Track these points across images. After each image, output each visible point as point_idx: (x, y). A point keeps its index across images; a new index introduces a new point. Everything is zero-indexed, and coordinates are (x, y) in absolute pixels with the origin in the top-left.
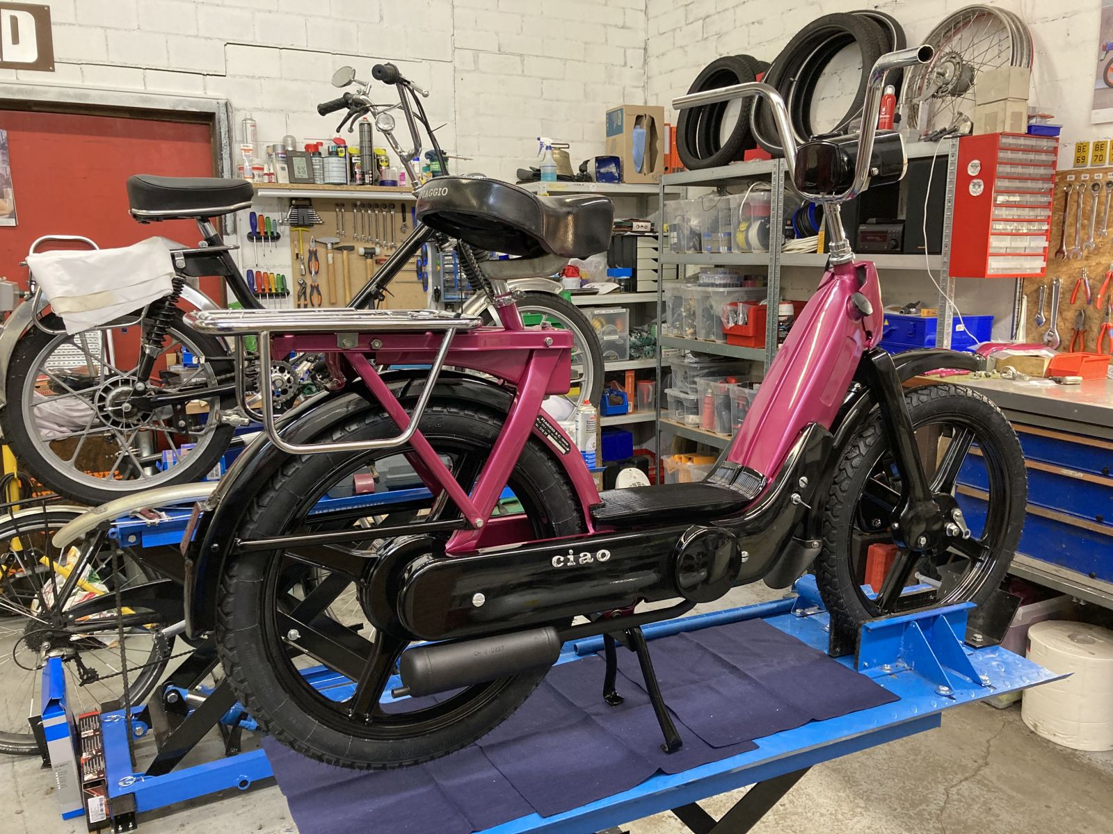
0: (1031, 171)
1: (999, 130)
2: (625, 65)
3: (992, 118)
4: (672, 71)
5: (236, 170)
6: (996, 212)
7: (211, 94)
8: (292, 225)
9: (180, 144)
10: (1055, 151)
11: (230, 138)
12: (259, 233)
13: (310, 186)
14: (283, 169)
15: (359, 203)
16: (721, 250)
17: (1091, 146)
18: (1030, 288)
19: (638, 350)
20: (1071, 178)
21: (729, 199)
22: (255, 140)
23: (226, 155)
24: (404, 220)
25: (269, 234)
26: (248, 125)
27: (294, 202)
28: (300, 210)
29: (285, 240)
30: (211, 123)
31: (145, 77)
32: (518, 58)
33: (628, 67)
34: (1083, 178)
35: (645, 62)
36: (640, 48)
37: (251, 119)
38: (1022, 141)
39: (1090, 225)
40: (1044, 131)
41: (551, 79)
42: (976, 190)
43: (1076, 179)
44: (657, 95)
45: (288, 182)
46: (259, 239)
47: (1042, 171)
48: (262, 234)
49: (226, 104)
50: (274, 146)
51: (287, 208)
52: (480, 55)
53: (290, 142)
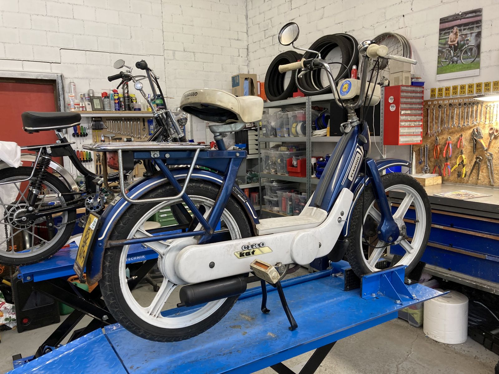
0: (414, 100)
1: (400, 84)
2: (239, 56)
3: (397, 79)
4: (260, 58)
5: (66, 106)
6: (401, 118)
7: (54, 71)
8: (93, 129)
9: (39, 94)
10: (423, 92)
11: (63, 91)
12: (78, 133)
13: (101, 112)
14: (89, 104)
15: (123, 119)
16: (285, 136)
17: (437, 90)
18: (416, 149)
19: (250, 180)
20: (430, 103)
21: (288, 114)
22: (75, 92)
23: (61, 99)
24: (144, 125)
25: (83, 134)
26: (72, 85)
27: (94, 119)
28: (97, 122)
29: (90, 136)
30: (54, 84)
31: (23, 64)
32: (193, 54)
33: (240, 57)
34: (434, 103)
35: (248, 55)
36: (245, 49)
37: (74, 83)
38: (410, 89)
39: (438, 122)
40: (417, 84)
41: (207, 62)
42: (392, 109)
43: (432, 103)
44: (253, 69)
45: (91, 110)
46: (78, 136)
47: (418, 100)
48: (79, 134)
49: (61, 76)
50: (84, 94)
51: (91, 122)
52: (176, 52)
53: (91, 92)
